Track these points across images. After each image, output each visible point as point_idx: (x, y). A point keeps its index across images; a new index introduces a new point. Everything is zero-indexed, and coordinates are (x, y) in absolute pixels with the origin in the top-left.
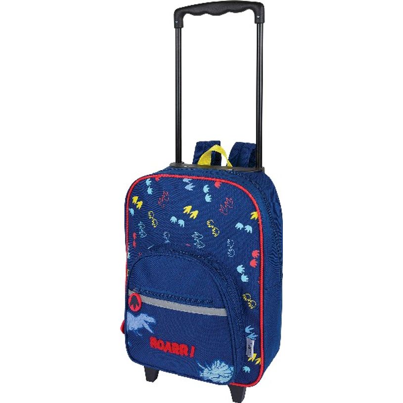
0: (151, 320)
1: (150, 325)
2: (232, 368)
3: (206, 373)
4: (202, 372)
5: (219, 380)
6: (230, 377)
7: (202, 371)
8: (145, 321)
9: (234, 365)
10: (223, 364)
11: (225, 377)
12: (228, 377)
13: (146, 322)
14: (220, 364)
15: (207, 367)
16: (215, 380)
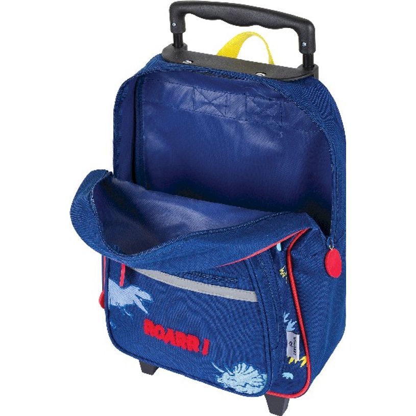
0: (146, 296)
1: (145, 303)
2: (265, 376)
3: (225, 379)
4: (221, 377)
5: (245, 389)
6: (262, 387)
7: (220, 375)
8: (137, 296)
9: (267, 372)
10: (251, 369)
11: (254, 386)
12: (259, 386)
13: (139, 298)
14: (247, 369)
15: (227, 371)
16: (239, 389)
